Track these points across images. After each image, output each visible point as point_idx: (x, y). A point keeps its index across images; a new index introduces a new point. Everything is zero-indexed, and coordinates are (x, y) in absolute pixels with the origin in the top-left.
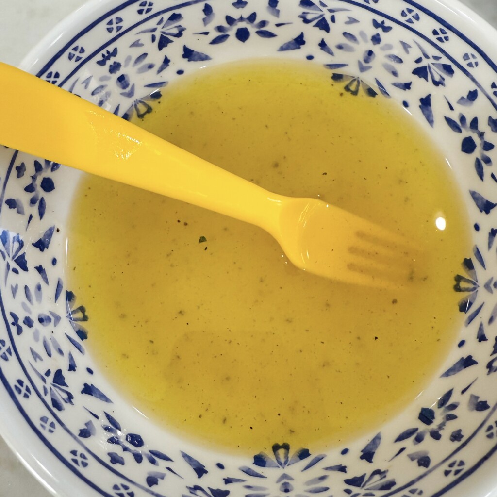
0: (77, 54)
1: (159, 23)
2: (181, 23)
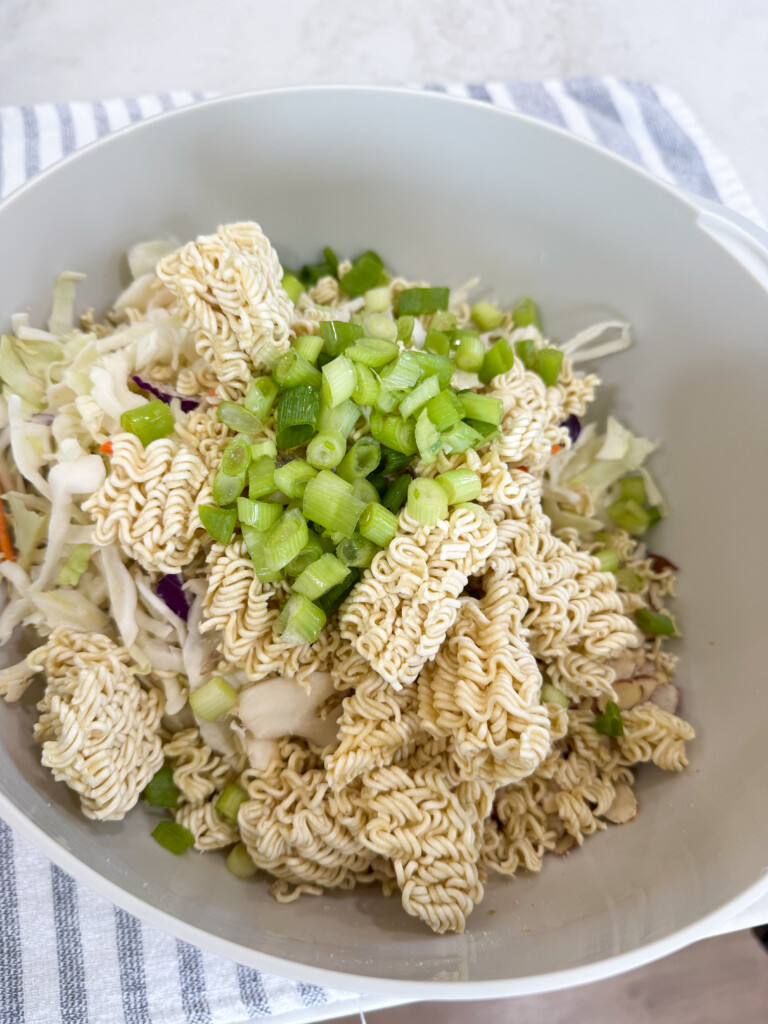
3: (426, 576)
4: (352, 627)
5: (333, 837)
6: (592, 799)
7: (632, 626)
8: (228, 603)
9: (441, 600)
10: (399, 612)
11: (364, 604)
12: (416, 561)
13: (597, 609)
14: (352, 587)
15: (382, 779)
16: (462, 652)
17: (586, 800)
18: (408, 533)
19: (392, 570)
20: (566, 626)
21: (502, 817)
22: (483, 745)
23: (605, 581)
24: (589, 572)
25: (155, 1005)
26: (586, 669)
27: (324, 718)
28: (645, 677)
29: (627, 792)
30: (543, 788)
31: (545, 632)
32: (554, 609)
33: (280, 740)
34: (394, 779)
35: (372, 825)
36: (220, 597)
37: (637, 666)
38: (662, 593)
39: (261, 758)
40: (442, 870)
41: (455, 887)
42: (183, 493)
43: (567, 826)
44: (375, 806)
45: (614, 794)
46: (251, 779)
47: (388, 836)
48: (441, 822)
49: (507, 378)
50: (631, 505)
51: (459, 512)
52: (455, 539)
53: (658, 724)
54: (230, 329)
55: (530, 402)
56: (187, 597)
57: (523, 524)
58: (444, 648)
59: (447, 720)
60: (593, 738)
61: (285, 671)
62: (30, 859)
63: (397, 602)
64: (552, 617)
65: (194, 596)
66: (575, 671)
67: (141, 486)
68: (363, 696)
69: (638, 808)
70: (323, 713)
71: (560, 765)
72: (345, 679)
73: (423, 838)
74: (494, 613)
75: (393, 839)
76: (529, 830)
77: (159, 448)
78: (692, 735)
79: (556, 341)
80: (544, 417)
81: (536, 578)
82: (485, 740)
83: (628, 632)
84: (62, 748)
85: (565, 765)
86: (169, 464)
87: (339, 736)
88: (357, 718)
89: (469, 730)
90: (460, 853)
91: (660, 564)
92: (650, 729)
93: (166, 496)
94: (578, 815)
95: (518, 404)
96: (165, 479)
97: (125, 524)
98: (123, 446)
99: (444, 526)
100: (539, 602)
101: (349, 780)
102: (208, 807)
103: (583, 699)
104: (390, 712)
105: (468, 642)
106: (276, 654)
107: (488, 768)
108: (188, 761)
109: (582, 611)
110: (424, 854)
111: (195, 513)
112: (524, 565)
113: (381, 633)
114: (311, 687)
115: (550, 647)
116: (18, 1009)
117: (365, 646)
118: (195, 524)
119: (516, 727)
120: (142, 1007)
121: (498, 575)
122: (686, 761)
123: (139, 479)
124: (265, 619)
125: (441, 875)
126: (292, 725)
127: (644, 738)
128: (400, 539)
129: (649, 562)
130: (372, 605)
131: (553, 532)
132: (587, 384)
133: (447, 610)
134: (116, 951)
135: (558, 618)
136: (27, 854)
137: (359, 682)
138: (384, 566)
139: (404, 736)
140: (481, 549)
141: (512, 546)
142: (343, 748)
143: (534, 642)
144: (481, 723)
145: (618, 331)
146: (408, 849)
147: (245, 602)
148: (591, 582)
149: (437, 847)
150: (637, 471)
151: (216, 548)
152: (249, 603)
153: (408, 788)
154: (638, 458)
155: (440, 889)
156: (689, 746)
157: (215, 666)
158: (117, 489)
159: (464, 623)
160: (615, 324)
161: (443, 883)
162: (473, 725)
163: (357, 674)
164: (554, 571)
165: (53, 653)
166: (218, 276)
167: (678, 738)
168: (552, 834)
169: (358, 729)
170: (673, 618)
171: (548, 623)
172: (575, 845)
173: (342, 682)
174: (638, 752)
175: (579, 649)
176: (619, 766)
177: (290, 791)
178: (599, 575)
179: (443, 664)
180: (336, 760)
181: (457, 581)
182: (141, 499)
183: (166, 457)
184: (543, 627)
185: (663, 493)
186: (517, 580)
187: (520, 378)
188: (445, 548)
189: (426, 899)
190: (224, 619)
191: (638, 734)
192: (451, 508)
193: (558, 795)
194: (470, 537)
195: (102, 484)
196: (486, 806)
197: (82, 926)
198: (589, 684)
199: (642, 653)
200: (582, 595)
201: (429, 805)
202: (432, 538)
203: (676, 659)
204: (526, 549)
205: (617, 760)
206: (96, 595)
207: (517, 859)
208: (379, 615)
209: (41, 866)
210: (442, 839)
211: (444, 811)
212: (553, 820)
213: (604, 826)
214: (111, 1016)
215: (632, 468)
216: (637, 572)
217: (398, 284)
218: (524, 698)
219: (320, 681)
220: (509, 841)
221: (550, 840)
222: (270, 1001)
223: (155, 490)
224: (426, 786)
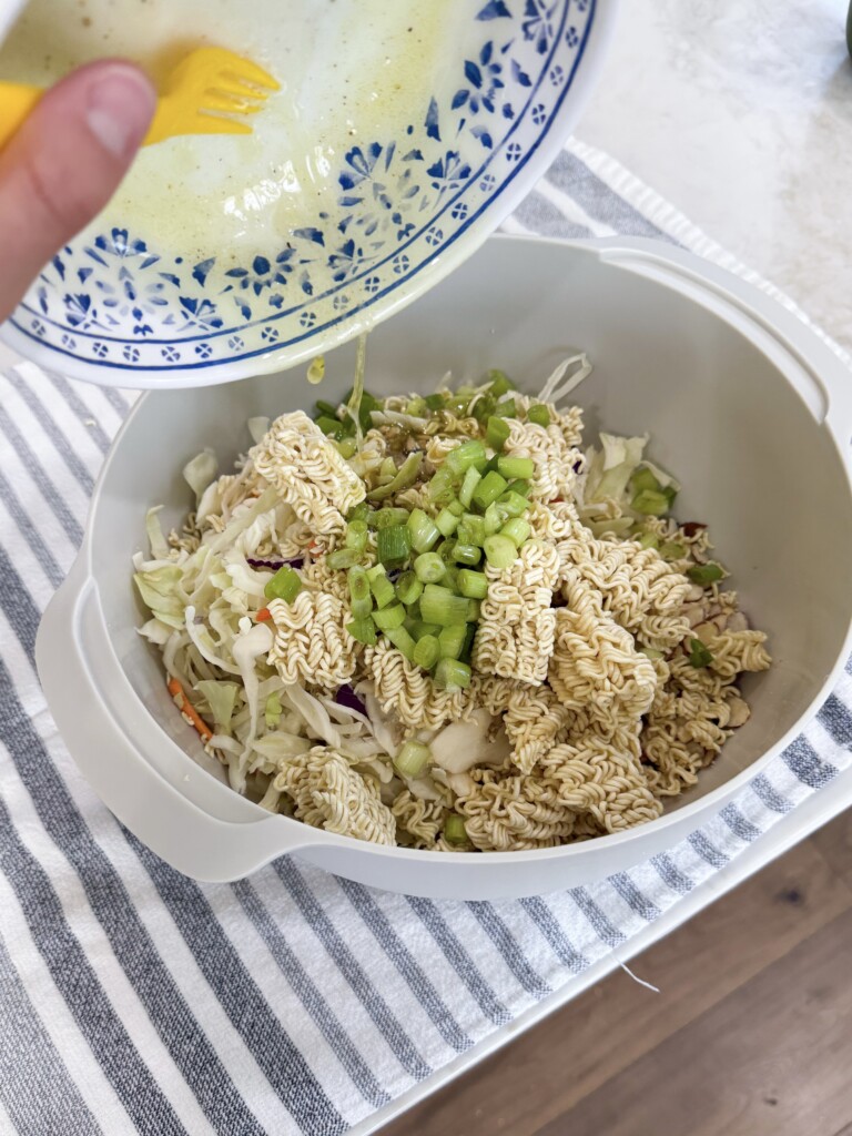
0: (433, 236)
1: (356, 269)
2: (334, 272)
3: (523, 602)
4: (488, 662)
5: (539, 812)
6: (712, 716)
7: (686, 579)
8: (394, 685)
9: (540, 612)
10: (515, 636)
11: (488, 642)
12: (511, 595)
13: (652, 577)
14: (474, 636)
15: (554, 756)
16: (570, 643)
17: (708, 719)
18: (496, 580)
19: (497, 609)
20: (635, 598)
21: (653, 759)
22: (612, 694)
23: (650, 555)
24: (635, 554)
25: (464, 1023)
26: (663, 624)
27: (493, 741)
28: (716, 616)
29: (738, 702)
30: (673, 725)
31: (622, 609)
32: (621, 590)
33: (469, 770)
34: (563, 752)
35: (562, 789)
36: (386, 684)
37: (704, 610)
38: (702, 550)
39: (464, 788)
40: (625, 799)
41: (639, 806)
42: (332, 623)
43: (703, 744)
44: (559, 775)
45: (728, 707)
46: (462, 805)
47: (577, 791)
48: (609, 768)
49: (513, 438)
50: (647, 494)
51: (524, 549)
52: (531, 568)
53: (734, 639)
54: (322, 492)
55: (539, 445)
56: (360, 699)
57: (572, 541)
58: (557, 649)
59: (580, 691)
60: (693, 673)
61: (453, 715)
62: (317, 965)
63: (510, 630)
64: (622, 596)
65: (364, 696)
66: (657, 629)
67: (302, 631)
68: (515, 706)
69: (750, 708)
70: (491, 738)
71: (677, 703)
72: (497, 704)
73: (601, 783)
74: (580, 609)
75: (582, 791)
76: (677, 760)
77: (303, 599)
78: (765, 637)
79: (533, 393)
80: (555, 451)
81: (598, 573)
82: (611, 690)
83: (683, 583)
84: (337, 820)
85: (681, 701)
86: (314, 608)
87: (511, 742)
88: (519, 723)
89: (597, 690)
90: (632, 782)
91: (690, 529)
92: (730, 644)
93: (323, 631)
94: (707, 731)
95: (532, 452)
96: (317, 618)
97: (303, 660)
98: (278, 609)
99: (519, 562)
100: (609, 590)
101: (533, 764)
102: (440, 841)
103: (674, 649)
104: (538, 710)
105: (571, 635)
106: (442, 706)
107: (623, 714)
108: (413, 811)
109: (642, 583)
110: (608, 794)
111: (347, 634)
112: (586, 569)
113: (510, 653)
114: (476, 722)
115: (630, 618)
116: (364, 1070)
117: (503, 668)
118: (350, 641)
119: (627, 673)
120: (455, 1028)
121: (571, 583)
122: (769, 658)
123: (298, 627)
124: (424, 685)
125: (626, 802)
126: (473, 755)
127: (729, 654)
128: (493, 587)
129: (682, 530)
130: (494, 640)
131: (597, 536)
132: (573, 417)
133: (547, 617)
134: (415, 999)
135: (627, 594)
136: (313, 963)
137: (508, 702)
138: (490, 609)
139: (556, 720)
140: (552, 567)
141: (572, 560)
142: (519, 745)
143: (618, 620)
144: (603, 680)
145: (580, 362)
146: (595, 794)
147: (404, 680)
148: (639, 560)
149: (614, 784)
150: (641, 465)
151: (368, 652)
152: (408, 679)
153: (575, 755)
154: (637, 455)
155: (630, 812)
156: (767, 646)
157: (402, 736)
158: (286, 640)
159: (563, 625)
160: (574, 359)
161: (630, 807)
162: (599, 684)
163: (504, 697)
164: (609, 563)
165: (290, 774)
166: (304, 457)
167: (756, 643)
168: (695, 756)
169: (521, 729)
170: (718, 564)
171: (621, 601)
172: (716, 756)
173: (495, 709)
174: (730, 667)
175: (652, 612)
176: (723, 687)
177: (494, 799)
178: (644, 552)
179: (561, 659)
180: (518, 753)
181: (545, 596)
182: (306, 640)
183: (310, 604)
184: (618, 606)
185: (669, 474)
186: (586, 581)
187: (523, 433)
188: (527, 576)
189: (623, 822)
190: (396, 698)
191: (722, 652)
192: (519, 550)
193: (688, 724)
194: (540, 563)
195: (274, 640)
196: (635, 746)
197: (381, 993)
198: (671, 633)
199: (705, 600)
200: (637, 572)
201: (595, 759)
202: (514, 575)
203: (734, 593)
204: (583, 557)
205: (719, 683)
206: (295, 726)
207: (677, 781)
208: (502, 644)
209: (328, 966)
210: (615, 778)
211: (607, 760)
212: (691, 743)
213: (731, 732)
214: (435, 1044)
215: (637, 465)
216: (676, 543)
217: (391, 401)
218: (625, 651)
219: (479, 714)
220: (665, 775)
221: (696, 760)
222: (548, 981)
223: (314, 629)
224: (587, 748)
